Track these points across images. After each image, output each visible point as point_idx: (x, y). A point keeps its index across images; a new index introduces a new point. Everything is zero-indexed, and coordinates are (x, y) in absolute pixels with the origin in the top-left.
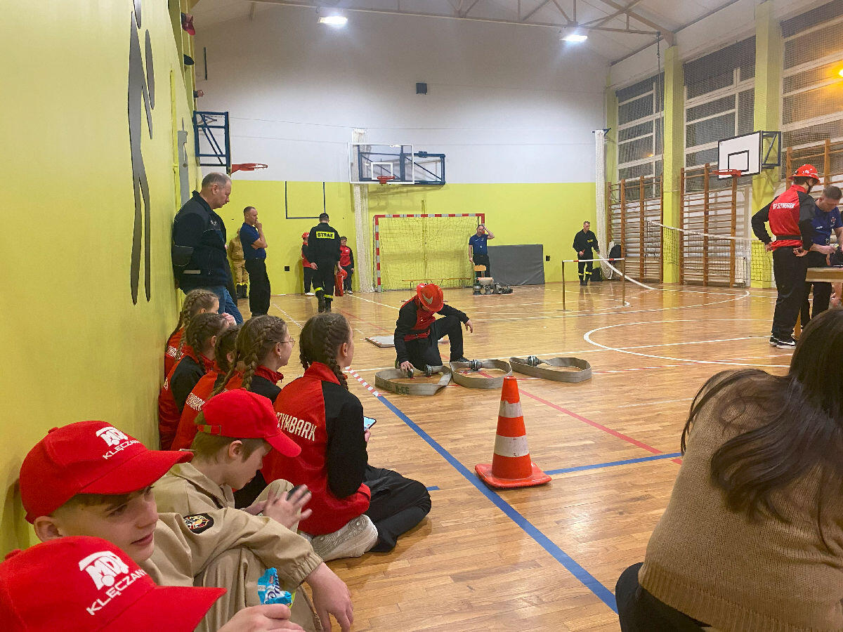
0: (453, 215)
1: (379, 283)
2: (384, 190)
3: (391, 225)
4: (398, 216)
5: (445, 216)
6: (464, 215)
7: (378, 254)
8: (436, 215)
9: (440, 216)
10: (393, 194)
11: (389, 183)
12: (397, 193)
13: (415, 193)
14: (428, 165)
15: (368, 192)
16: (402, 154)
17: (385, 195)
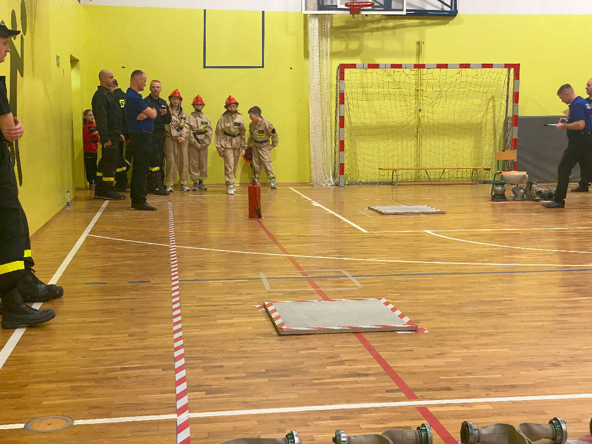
0: (467, 66)
1: (342, 172)
2: (357, 25)
3: (365, 80)
4: (376, 66)
5: (454, 66)
6: (485, 66)
7: (342, 125)
8: (440, 66)
9: (445, 66)
10: (371, 31)
11: (364, 13)
12: (378, 29)
13: (406, 29)
15: (330, 27)
17: (359, 32)
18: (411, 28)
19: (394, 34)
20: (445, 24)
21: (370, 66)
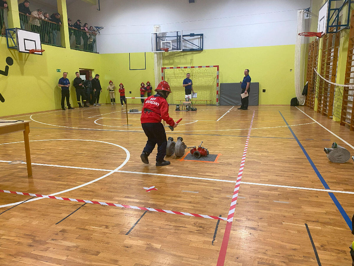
0: (201, 67)
5: (197, 67)
6: (206, 67)
9: (194, 67)
13: (188, 55)
14: (195, 41)
15: (162, 56)
16: (177, 36)
17: (173, 57)
19: (184, 57)
20: (200, 53)
21: (170, 68)
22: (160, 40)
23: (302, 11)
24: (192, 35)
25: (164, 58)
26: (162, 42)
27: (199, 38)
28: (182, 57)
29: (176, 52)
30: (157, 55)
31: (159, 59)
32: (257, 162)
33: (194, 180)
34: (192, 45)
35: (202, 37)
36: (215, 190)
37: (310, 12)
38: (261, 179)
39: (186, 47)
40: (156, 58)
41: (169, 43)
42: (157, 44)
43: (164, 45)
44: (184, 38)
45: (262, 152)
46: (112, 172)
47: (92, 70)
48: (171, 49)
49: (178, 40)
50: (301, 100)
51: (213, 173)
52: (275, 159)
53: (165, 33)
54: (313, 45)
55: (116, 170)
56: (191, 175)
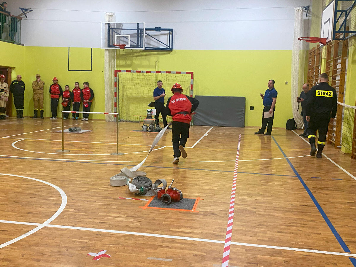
0: (169, 72)
6: (177, 73)
7: (115, 96)
8: (157, 72)
9: (160, 72)
13: (151, 56)
14: (162, 37)
15: (117, 54)
16: (138, 29)
17: (131, 57)
18: (153, 56)
19: (146, 58)
20: (168, 54)
21: (127, 71)
22: (113, 32)
23: (301, 9)
24: (158, 29)
25: (119, 57)
26: (116, 36)
27: (167, 34)
28: (144, 57)
29: (135, 51)
30: (109, 52)
31: (111, 57)
32: (251, 211)
33: (164, 240)
34: (158, 43)
35: (171, 32)
36: (196, 255)
37: (310, 11)
38: (259, 238)
39: (150, 44)
40: (107, 56)
41: (127, 38)
42: (110, 37)
43: (118, 40)
44: (147, 32)
45: (255, 195)
46: (40, 226)
47: (11, 68)
48: (129, 46)
49: (140, 35)
50: (299, 122)
51: (191, 228)
52: (274, 207)
53: (121, 24)
54: (314, 52)
55: (46, 224)
56: (160, 232)
